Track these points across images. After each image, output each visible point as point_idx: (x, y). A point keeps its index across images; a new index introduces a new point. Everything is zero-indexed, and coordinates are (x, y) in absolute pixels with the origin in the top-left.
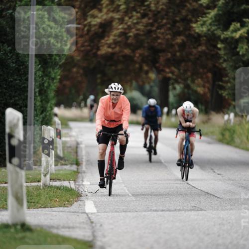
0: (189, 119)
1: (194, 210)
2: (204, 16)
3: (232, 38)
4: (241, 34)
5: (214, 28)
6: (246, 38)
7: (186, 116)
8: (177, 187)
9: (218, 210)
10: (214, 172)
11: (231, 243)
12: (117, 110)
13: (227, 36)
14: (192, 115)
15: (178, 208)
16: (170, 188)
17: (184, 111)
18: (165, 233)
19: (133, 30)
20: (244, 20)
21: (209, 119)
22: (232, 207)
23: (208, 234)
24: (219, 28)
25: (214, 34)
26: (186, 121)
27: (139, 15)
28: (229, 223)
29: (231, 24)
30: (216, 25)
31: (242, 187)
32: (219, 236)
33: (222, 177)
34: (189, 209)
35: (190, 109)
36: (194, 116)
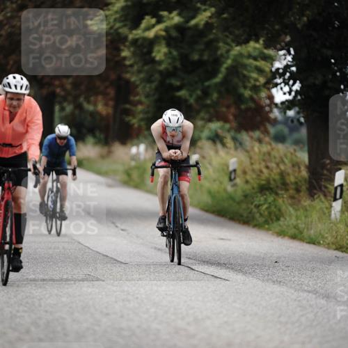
0: (175, 143)
1: (87, 280)
2: (105, 8)
3: (145, 39)
4: (157, 32)
5: (118, 25)
6: (164, 38)
7: (169, 139)
8: (64, 248)
9: (120, 280)
10: (117, 227)
11: (139, 327)
12: (17, 124)
13: (137, 37)
14: (180, 136)
15: (65, 277)
16: (54, 249)
17: (164, 128)
18: (46, 311)
19: (7, 27)
20: (162, 13)
21: (110, 152)
22: (141, 276)
23: (108, 314)
24: (125, 26)
25: (118, 34)
26: (170, 147)
27: (14, 6)
28: (137, 298)
29: (143, 19)
30: (123, 21)
31: (155, 248)
32: (122, 317)
33: (128, 233)
34: (80, 278)
35: (177, 125)
36: (184, 136)
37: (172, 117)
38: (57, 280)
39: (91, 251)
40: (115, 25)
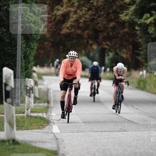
0: (121, 74)
1: (120, 131)
2: (127, 9)
3: (145, 23)
4: (150, 21)
5: (133, 17)
6: (154, 23)
7: (119, 73)
8: (110, 117)
9: (136, 131)
10: (134, 107)
11: (144, 152)
12: (73, 68)
13: (142, 22)
15: (111, 130)
16: (106, 117)
18: (103, 145)
19: (83, 18)
20: (152, 12)
21: (130, 74)
22: (145, 129)
23: (130, 146)
25: (133, 21)
27: (86, 9)
28: (143, 139)
29: (144, 15)
30: (135, 16)
31: (151, 117)
32: (136, 147)
33: (139, 110)
34: (117, 130)
35: (122, 68)
36: (124, 72)
37: (120, 65)
38: (107, 132)
39: (122, 118)
40: (132, 17)
